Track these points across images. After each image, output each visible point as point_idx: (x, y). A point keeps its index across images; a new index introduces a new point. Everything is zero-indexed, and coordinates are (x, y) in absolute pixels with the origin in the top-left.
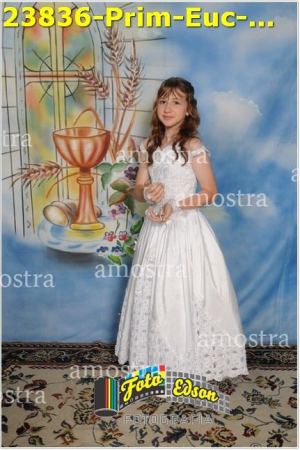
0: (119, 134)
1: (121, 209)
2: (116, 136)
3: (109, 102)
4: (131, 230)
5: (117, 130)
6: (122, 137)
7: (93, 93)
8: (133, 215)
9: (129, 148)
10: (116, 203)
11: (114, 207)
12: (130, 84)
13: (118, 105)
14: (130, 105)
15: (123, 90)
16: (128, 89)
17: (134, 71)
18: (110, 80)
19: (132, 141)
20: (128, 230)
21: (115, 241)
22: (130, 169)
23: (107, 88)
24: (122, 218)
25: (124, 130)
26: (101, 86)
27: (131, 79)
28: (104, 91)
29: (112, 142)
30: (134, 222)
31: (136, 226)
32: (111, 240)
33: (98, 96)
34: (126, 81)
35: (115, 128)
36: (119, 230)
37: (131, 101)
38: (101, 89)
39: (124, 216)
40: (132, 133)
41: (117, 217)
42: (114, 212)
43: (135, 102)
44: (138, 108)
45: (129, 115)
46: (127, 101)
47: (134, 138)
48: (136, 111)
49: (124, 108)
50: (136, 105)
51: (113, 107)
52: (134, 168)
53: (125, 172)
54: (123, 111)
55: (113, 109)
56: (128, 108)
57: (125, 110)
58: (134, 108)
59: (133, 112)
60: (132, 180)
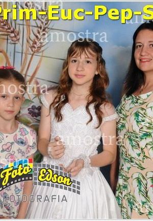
0: (26, 75)
3: (19, 46)
6: (28, 78)
7: (6, 37)
12: (39, 33)
13: (27, 50)
14: (38, 51)
15: (33, 37)
16: (37, 37)
17: (43, 21)
18: (21, 27)
22: (33, 107)
23: (18, 34)
25: (30, 73)
26: (13, 32)
27: (41, 28)
28: (15, 36)
33: (9, 41)
34: (35, 30)
35: (22, 70)
37: (40, 48)
38: (13, 35)
40: (37, 76)
43: (42, 49)
44: (45, 54)
45: (36, 59)
46: (35, 47)
47: (38, 80)
48: (42, 56)
49: (32, 53)
50: (43, 51)
51: (22, 51)
52: (37, 107)
53: (29, 109)
54: (31, 56)
55: (22, 53)
56: (35, 54)
57: (33, 55)
58: (40, 54)
59: (40, 57)
60: (35, 117)
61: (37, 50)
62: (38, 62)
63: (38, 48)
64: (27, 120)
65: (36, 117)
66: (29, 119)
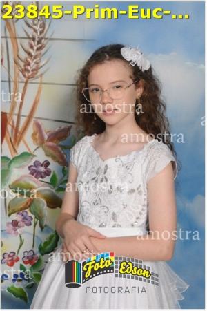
0: (19, 116)
1: (25, 218)
2: (15, 118)
4: (41, 249)
5: (16, 111)
6: (23, 121)
8: (42, 228)
9: (34, 135)
10: (18, 212)
11: (15, 217)
12: (32, 47)
13: (17, 75)
15: (23, 55)
16: (30, 54)
17: (37, 28)
18: (4, 41)
19: (38, 126)
20: (36, 250)
21: (17, 265)
22: (37, 164)
24: (27, 232)
25: (26, 111)
27: (34, 39)
29: (9, 128)
30: (43, 237)
31: (46, 244)
32: (12, 264)
34: (26, 43)
35: (13, 109)
36: (22, 250)
37: (36, 70)
39: (30, 229)
40: (37, 114)
41: (19, 230)
42: (15, 224)
43: (40, 71)
44: (45, 79)
45: (32, 89)
46: (28, 71)
47: (40, 121)
48: (41, 83)
49: (25, 80)
50: (41, 75)
51: (9, 79)
52: (42, 163)
53: (29, 167)
54: (23, 84)
55: (9, 81)
56: (30, 80)
57: (26, 83)
58: (38, 80)
59: (37, 85)
60: (40, 179)
61: (32, 75)
62: (36, 94)
63: (33, 70)
64: (29, 184)
65: (42, 177)
66: (32, 183)
